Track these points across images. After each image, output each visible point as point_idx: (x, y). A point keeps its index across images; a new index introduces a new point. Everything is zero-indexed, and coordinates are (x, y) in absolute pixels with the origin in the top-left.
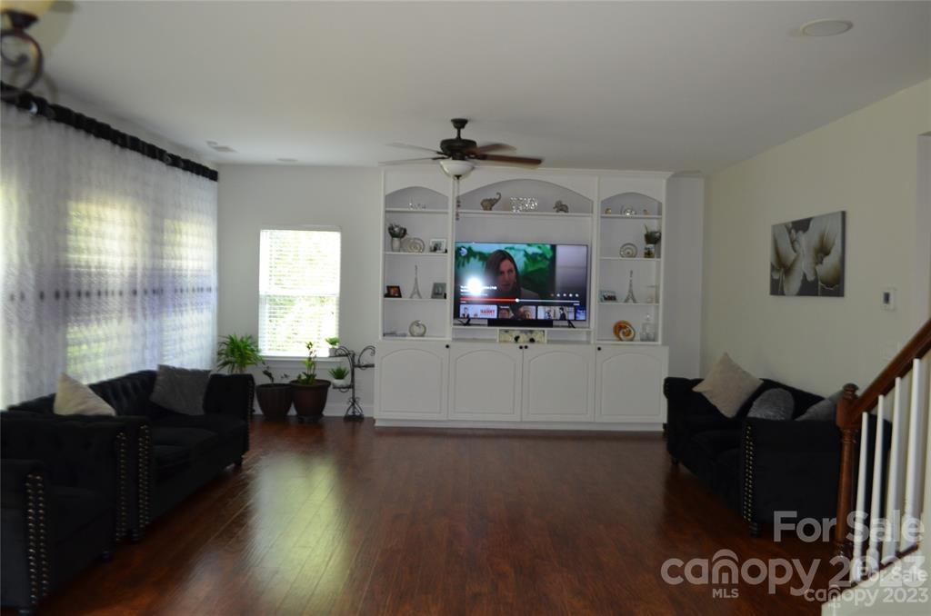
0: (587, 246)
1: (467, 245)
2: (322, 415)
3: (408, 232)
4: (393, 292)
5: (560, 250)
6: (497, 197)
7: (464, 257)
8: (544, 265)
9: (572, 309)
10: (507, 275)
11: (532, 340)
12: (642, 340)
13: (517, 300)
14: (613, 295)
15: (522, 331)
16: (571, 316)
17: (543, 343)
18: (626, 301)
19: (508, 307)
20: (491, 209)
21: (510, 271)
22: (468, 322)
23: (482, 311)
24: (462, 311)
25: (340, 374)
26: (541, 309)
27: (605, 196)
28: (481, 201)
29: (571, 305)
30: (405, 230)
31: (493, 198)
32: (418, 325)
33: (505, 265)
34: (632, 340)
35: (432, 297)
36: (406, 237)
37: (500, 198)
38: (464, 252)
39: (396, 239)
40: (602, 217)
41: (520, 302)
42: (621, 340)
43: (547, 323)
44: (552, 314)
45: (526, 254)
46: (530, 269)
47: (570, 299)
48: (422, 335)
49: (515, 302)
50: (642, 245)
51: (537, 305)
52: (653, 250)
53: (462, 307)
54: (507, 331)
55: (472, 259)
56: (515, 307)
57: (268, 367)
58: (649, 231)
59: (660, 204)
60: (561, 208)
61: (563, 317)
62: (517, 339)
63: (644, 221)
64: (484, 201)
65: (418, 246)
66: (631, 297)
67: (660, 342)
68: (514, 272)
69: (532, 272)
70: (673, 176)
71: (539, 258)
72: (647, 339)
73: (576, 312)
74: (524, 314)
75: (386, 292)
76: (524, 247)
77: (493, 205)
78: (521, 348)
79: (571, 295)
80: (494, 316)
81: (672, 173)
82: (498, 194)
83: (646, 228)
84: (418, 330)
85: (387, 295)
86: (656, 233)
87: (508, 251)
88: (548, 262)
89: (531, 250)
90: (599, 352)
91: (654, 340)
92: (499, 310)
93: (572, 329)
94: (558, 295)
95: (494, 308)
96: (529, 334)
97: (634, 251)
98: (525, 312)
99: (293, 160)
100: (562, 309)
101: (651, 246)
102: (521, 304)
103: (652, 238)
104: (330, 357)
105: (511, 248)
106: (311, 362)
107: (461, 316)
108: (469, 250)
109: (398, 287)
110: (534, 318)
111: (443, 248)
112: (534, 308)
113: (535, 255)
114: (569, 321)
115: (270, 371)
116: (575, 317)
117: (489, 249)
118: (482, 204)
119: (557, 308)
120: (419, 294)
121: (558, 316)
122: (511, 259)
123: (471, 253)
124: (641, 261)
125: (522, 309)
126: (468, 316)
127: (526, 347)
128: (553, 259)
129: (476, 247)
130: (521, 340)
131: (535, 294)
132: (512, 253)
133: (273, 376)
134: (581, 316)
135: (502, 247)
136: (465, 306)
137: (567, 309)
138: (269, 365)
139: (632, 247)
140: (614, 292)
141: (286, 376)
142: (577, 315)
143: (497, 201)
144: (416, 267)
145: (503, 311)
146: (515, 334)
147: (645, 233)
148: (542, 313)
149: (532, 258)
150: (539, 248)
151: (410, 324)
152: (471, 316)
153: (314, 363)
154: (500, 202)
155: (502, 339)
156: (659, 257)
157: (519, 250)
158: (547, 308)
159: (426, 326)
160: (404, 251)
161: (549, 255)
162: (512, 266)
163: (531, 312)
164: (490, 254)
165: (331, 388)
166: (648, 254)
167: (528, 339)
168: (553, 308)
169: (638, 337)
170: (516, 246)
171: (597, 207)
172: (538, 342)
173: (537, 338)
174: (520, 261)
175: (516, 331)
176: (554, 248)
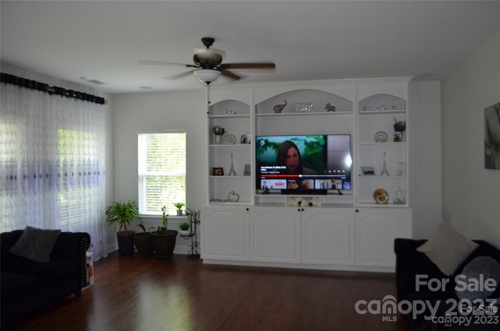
0: (350, 135)
1: (265, 138)
2: (173, 254)
3: (225, 130)
4: (216, 172)
5: (330, 138)
6: (284, 103)
7: (263, 146)
8: (319, 150)
9: (340, 181)
10: (292, 158)
11: (311, 204)
12: (395, 203)
13: (300, 176)
14: (371, 170)
15: (303, 198)
16: (339, 187)
17: (318, 206)
18: (382, 174)
19: (294, 181)
20: (280, 112)
21: (295, 155)
22: (267, 191)
23: (276, 184)
24: (262, 185)
25: (184, 227)
26: (317, 181)
27: (362, 97)
28: (273, 107)
29: (339, 178)
30: (223, 129)
31: (281, 104)
32: (234, 194)
33: (291, 151)
34: (386, 203)
35: (244, 175)
36: (225, 134)
37: (285, 105)
38: (263, 143)
39: (218, 136)
40: (360, 114)
41: (302, 177)
42: (378, 203)
43: (323, 192)
44: (326, 186)
45: (306, 143)
46: (309, 153)
47: (339, 174)
48: (237, 201)
49: (299, 177)
50: (391, 133)
51: (314, 179)
52: (401, 136)
53: (262, 181)
54: (294, 198)
55: (268, 148)
56: (299, 180)
57: (142, 222)
58: (397, 121)
59: (405, 101)
60: (330, 108)
61: (334, 187)
62: (300, 203)
63: (394, 115)
64: (275, 107)
65: (232, 140)
66: (385, 172)
67: (407, 205)
68: (298, 156)
69: (311, 155)
70: (413, 80)
71: (315, 145)
72: (399, 202)
73: (343, 184)
74: (305, 186)
75: (213, 172)
76: (304, 137)
77: (282, 109)
78: (299, 210)
79: (339, 171)
80: (285, 187)
81: (412, 77)
82: (285, 101)
83: (395, 120)
84: (234, 197)
85: (214, 174)
86: (402, 123)
87: (293, 141)
88: (321, 148)
89: (310, 140)
90: (357, 213)
91: (403, 203)
92: (288, 183)
93: (340, 196)
94: (330, 171)
95: (284, 181)
96: (309, 200)
97: (385, 138)
98: (306, 184)
99: (150, 88)
100: (333, 181)
101: (398, 133)
102: (303, 179)
103: (400, 127)
104: (178, 215)
105: (295, 139)
106: (165, 219)
107: (262, 187)
108: (266, 141)
109: (222, 169)
110: (313, 188)
111: (248, 141)
112: (312, 181)
113: (312, 143)
114: (339, 190)
115: (143, 225)
116: (343, 187)
117: (280, 140)
118: (274, 109)
119: (329, 181)
120: (235, 173)
121: (330, 186)
122: (296, 147)
123: (268, 144)
124: (391, 144)
125: (304, 182)
126: (267, 187)
127: (303, 210)
128: (325, 146)
129: (271, 139)
130: (302, 204)
131: (314, 171)
132: (296, 142)
133: (145, 228)
134: (347, 187)
135: (289, 138)
136: (264, 180)
137: (336, 181)
138: (143, 221)
139: (384, 135)
140: (372, 168)
141: (152, 228)
142: (344, 185)
143: (284, 106)
144: (232, 155)
145: (291, 184)
146: (298, 200)
147: (394, 123)
148: (318, 185)
149: (310, 145)
150: (316, 138)
151: (228, 193)
152: (269, 187)
153: (166, 219)
154: (286, 106)
155: (289, 203)
156: (405, 141)
157: (300, 140)
158: (322, 181)
159: (239, 194)
160: (224, 144)
161: (322, 143)
162: (296, 152)
163: (311, 184)
164: (280, 144)
165: (178, 237)
166: (397, 139)
167: (308, 204)
168: (326, 181)
169: (391, 201)
170: (299, 137)
171: (355, 107)
172: (315, 205)
173: (314, 203)
174: (302, 148)
175: (299, 197)
176: (325, 137)
